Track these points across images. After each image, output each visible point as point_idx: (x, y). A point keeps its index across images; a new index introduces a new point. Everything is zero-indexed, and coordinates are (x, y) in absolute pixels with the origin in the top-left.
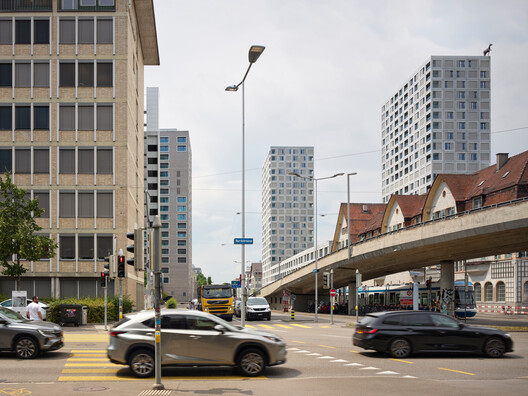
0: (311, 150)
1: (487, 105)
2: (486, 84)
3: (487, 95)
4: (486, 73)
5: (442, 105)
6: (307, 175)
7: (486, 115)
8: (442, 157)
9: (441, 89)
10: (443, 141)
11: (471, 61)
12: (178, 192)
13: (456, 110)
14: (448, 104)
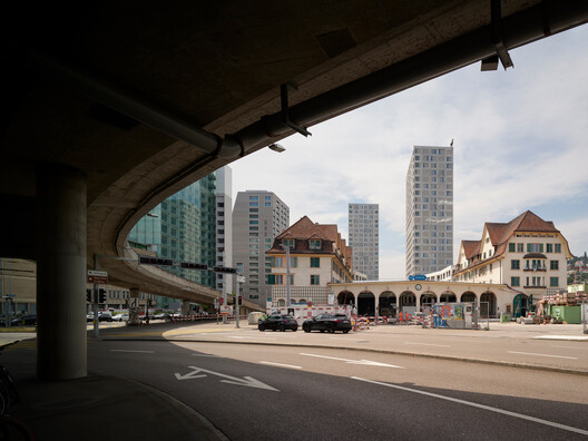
0: (377, 206)
1: (451, 180)
2: (450, 166)
3: (451, 173)
4: (450, 159)
5: (421, 179)
6: (374, 224)
7: (451, 186)
8: (421, 214)
9: (421, 168)
10: (421, 203)
11: (441, 150)
12: (266, 234)
13: (430, 182)
14: (425, 179)
